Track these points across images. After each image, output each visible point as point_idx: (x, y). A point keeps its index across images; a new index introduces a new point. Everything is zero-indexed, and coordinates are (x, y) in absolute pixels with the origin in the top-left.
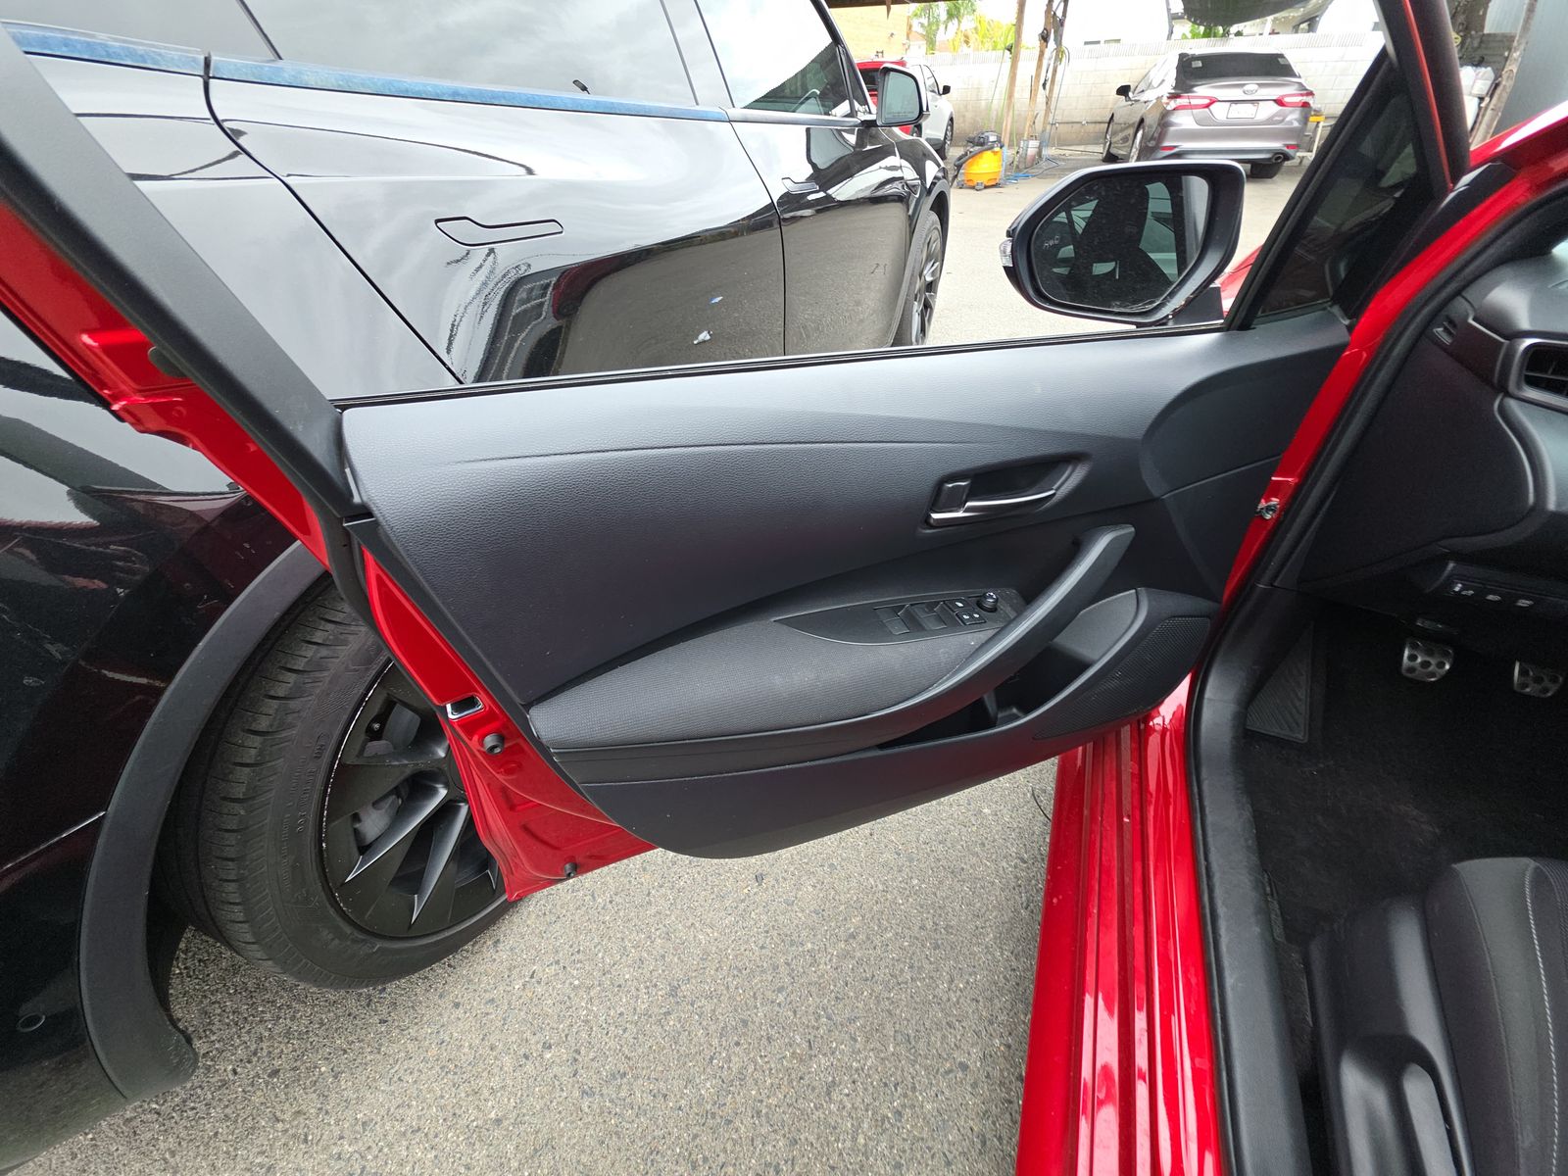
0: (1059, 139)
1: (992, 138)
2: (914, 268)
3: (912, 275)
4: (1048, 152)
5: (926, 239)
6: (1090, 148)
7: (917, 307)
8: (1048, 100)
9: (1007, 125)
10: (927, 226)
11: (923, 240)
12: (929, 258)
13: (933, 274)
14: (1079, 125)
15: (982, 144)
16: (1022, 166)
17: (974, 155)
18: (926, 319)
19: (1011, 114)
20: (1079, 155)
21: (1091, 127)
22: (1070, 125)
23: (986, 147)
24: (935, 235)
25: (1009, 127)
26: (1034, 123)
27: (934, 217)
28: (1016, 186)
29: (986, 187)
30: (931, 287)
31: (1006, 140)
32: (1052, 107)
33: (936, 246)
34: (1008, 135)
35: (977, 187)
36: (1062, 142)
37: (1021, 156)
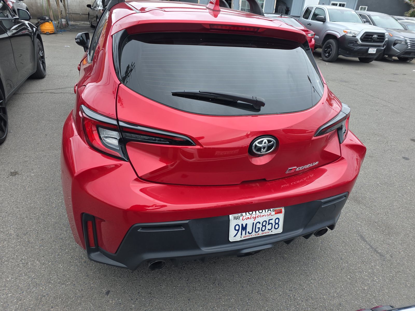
0: (73, 19)
1: (47, 18)
2: (37, 51)
3: (37, 53)
4: (71, 23)
5: (38, 45)
6: (86, 23)
7: (41, 62)
8: (64, 6)
9: (51, 14)
10: (37, 42)
11: (37, 45)
12: (40, 50)
13: (42, 54)
14: (79, 15)
15: (44, 20)
16: (62, 27)
17: (42, 23)
18: (44, 65)
19: (51, 11)
20: (83, 25)
21: (84, 16)
22: (76, 14)
23: (45, 21)
24: (40, 44)
25: (52, 15)
26: (61, 13)
27: (38, 40)
28: (62, 34)
29: (50, 34)
30: (43, 57)
31: (52, 18)
32: (67, 7)
33: (41, 47)
34: (53, 17)
35: (47, 34)
36: (75, 20)
37: (60, 24)
